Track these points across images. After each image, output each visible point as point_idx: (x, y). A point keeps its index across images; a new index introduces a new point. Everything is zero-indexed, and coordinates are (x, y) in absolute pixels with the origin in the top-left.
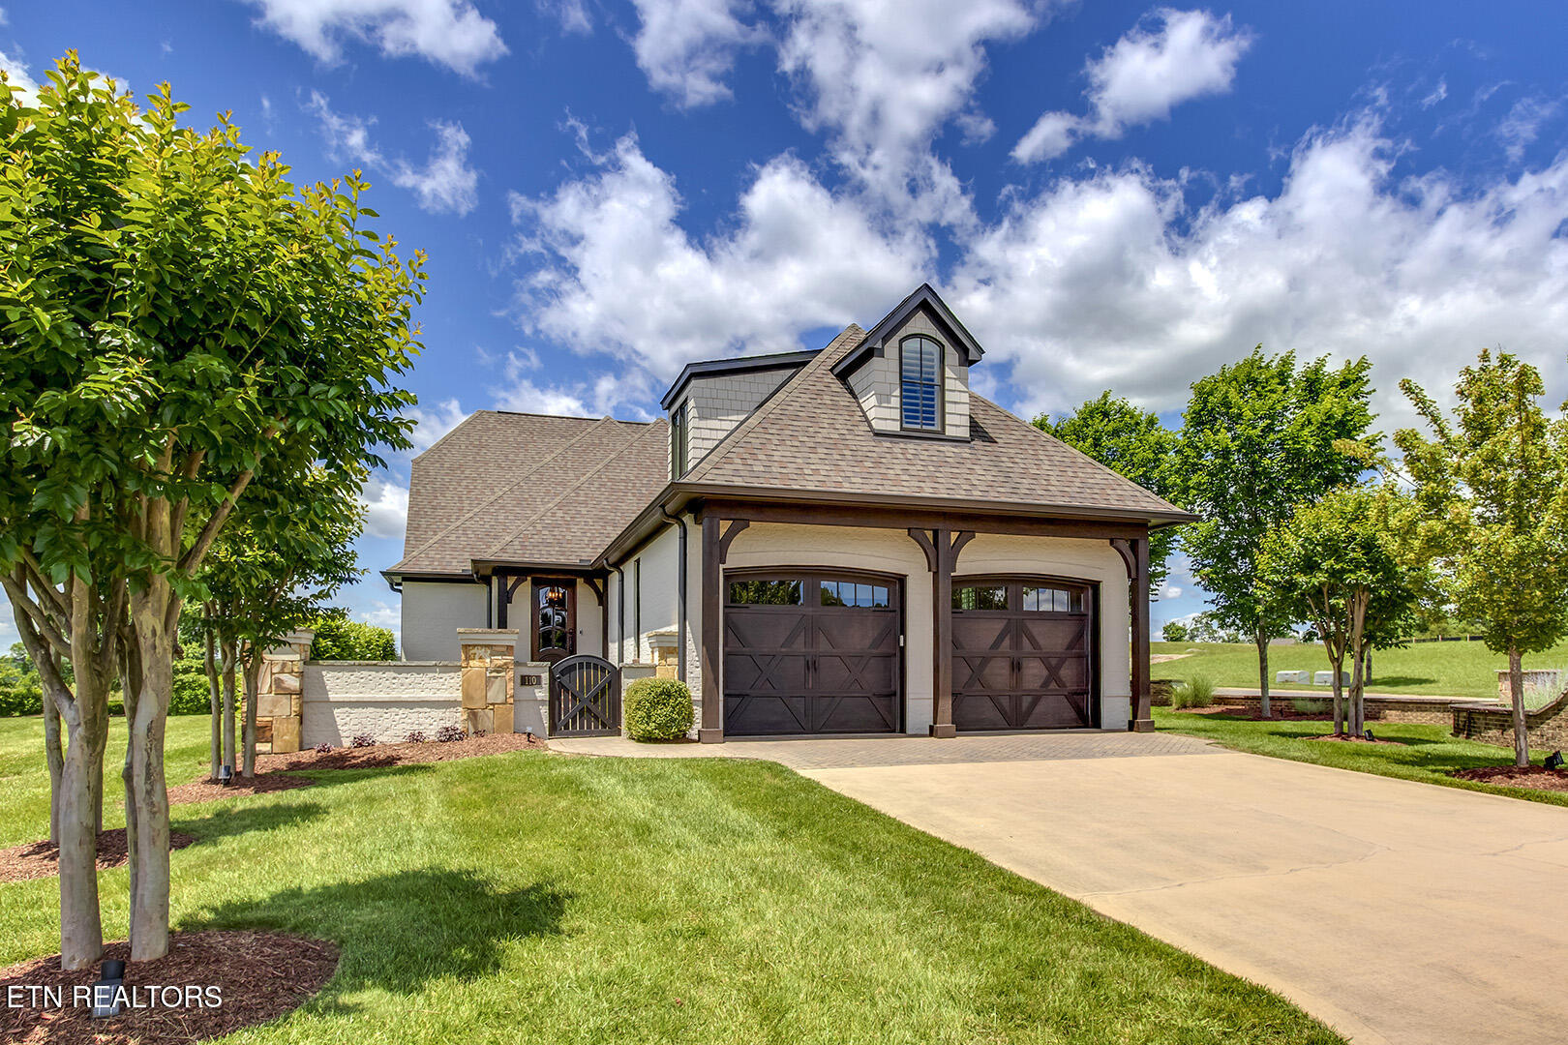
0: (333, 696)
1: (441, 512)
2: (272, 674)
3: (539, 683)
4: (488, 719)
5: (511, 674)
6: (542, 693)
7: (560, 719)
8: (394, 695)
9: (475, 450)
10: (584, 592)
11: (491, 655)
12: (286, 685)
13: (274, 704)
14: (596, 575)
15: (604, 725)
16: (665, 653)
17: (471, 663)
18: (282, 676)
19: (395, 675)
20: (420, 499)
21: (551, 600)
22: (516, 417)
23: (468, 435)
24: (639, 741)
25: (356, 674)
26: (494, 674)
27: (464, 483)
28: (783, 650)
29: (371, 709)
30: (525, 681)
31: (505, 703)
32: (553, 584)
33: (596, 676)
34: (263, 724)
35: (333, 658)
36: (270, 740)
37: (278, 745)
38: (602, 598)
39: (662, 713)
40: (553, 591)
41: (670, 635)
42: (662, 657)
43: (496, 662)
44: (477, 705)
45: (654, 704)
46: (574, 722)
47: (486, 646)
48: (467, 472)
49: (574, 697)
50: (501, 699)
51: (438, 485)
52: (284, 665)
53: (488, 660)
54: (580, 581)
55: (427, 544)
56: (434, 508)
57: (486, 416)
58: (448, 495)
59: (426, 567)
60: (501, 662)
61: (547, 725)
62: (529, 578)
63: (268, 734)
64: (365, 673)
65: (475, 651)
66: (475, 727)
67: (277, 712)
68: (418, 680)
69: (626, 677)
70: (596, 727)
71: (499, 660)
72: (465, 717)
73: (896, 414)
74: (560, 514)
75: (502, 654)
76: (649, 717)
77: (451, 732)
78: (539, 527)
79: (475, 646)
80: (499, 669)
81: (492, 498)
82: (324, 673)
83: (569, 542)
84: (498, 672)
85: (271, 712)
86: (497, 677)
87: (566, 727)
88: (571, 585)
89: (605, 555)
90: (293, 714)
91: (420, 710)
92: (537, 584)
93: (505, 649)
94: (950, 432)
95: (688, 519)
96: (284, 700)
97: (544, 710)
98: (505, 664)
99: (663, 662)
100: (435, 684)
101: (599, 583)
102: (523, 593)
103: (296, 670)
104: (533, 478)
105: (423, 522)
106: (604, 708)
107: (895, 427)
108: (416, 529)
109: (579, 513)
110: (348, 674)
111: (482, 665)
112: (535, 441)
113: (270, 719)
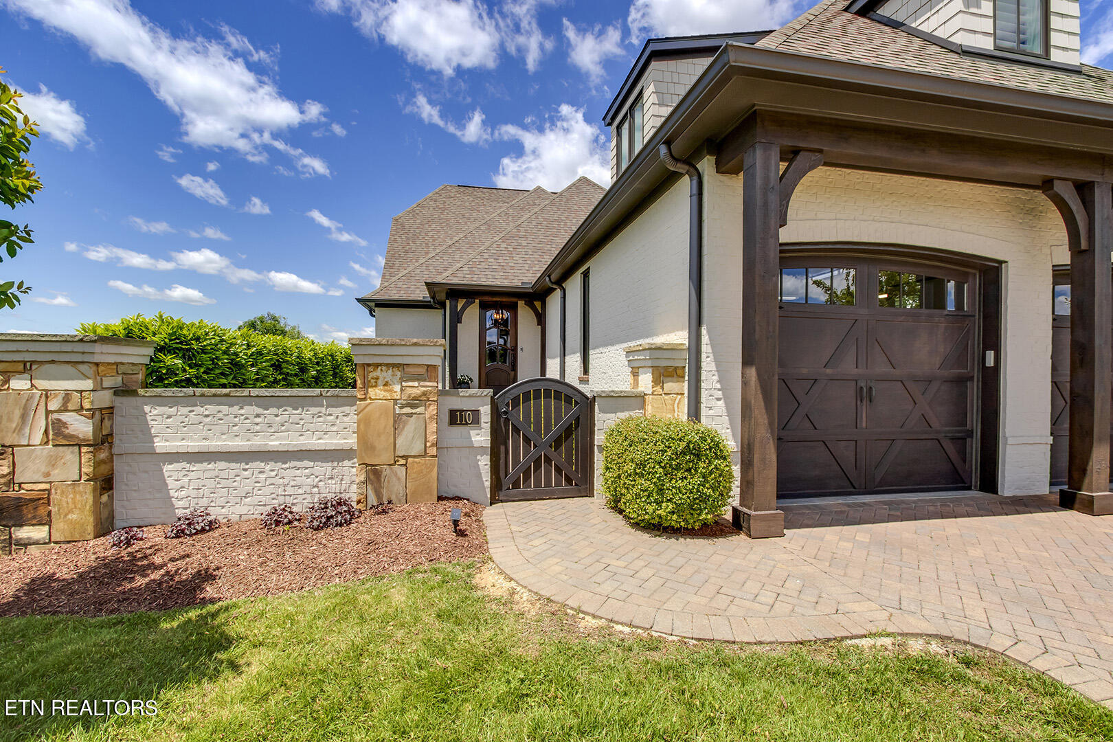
0: (160, 445)
1: (411, 255)
2: (48, 412)
3: (476, 421)
4: (396, 482)
5: (432, 409)
6: (481, 437)
7: (506, 473)
8: (257, 443)
9: (440, 211)
10: (525, 317)
11: (402, 380)
12: (71, 430)
13: (53, 462)
14: (536, 297)
15: (569, 481)
16: (663, 374)
17: (372, 392)
18: (65, 417)
19: (260, 411)
20: (396, 245)
21: (496, 320)
22: (471, 189)
23: (435, 201)
24: (637, 525)
25: (198, 409)
26: (408, 410)
27: (431, 234)
28: (828, 371)
29: (222, 465)
30: (456, 418)
31: (425, 455)
32: (498, 307)
33: (558, 409)
34: (33, 495)
35: (188, 383)
36: (47, 521)
37: (60, 529)
38: (541, 319)
39: (684, 486)
40: (497, 313)
41: (673, 349)
42: (658, 381)
43: (409, 391)
44: (382, 458)
45: (671, 470)
46: (527, 477)
47: (394, 365)
48: (434, 226)
49: (527, 440)
50: (417, 448)
51: (411, 235)
52: (67, 397)
53: (397, 388)
54: (521, 303)
55: (397, 277)
56: (406, 252)
57: (449, 188)
58: (418, 242)
59: (394, 295)
60: (417, 392)
61: (488, 484)
62: (477, 301)
63: (42, 511)
64: (212, 409)
65: (378, 373)
66: (378, 495)
67: (57, 475)
68: (294, 419)
69: (602, 411)
70: (558, 484)
71: (415, 388)
72: (362, 478)
73: (988, 26)
74: (504, 245)
75: (419, 378)
76: (661, 491)
77: (330, 512)
78: (486, 256)
79: (377, 365)
80: (414, 402)
81: (450, 243)
82: (147, 408)
83: (512, 268)
84: (413, 406)
85: (48, 474)
86: (410, 415)
87: (516, 485)
88: (513, 308)
89: (547, 272)
90: (84, 477)
91: (298, 464)
92: (484, 307)
93: (423, 370)
94: (1056, 57)
95: (706, 165)
96: (70, 455)
97: (484, 462)
98: (424, 394)
99: (658, 388)
100: (320, 424)
101: (538, 304)
102: (472, 315)
103: (87, 405)
104: (482, 228)
105: (397, 263)
106: (569, 455)
107: (987, 44)
108: (391, 267)
109: (520, 244)
110: (185, 410)
111: (388, 395)
112: (485, 205)
113: (47, 486)
